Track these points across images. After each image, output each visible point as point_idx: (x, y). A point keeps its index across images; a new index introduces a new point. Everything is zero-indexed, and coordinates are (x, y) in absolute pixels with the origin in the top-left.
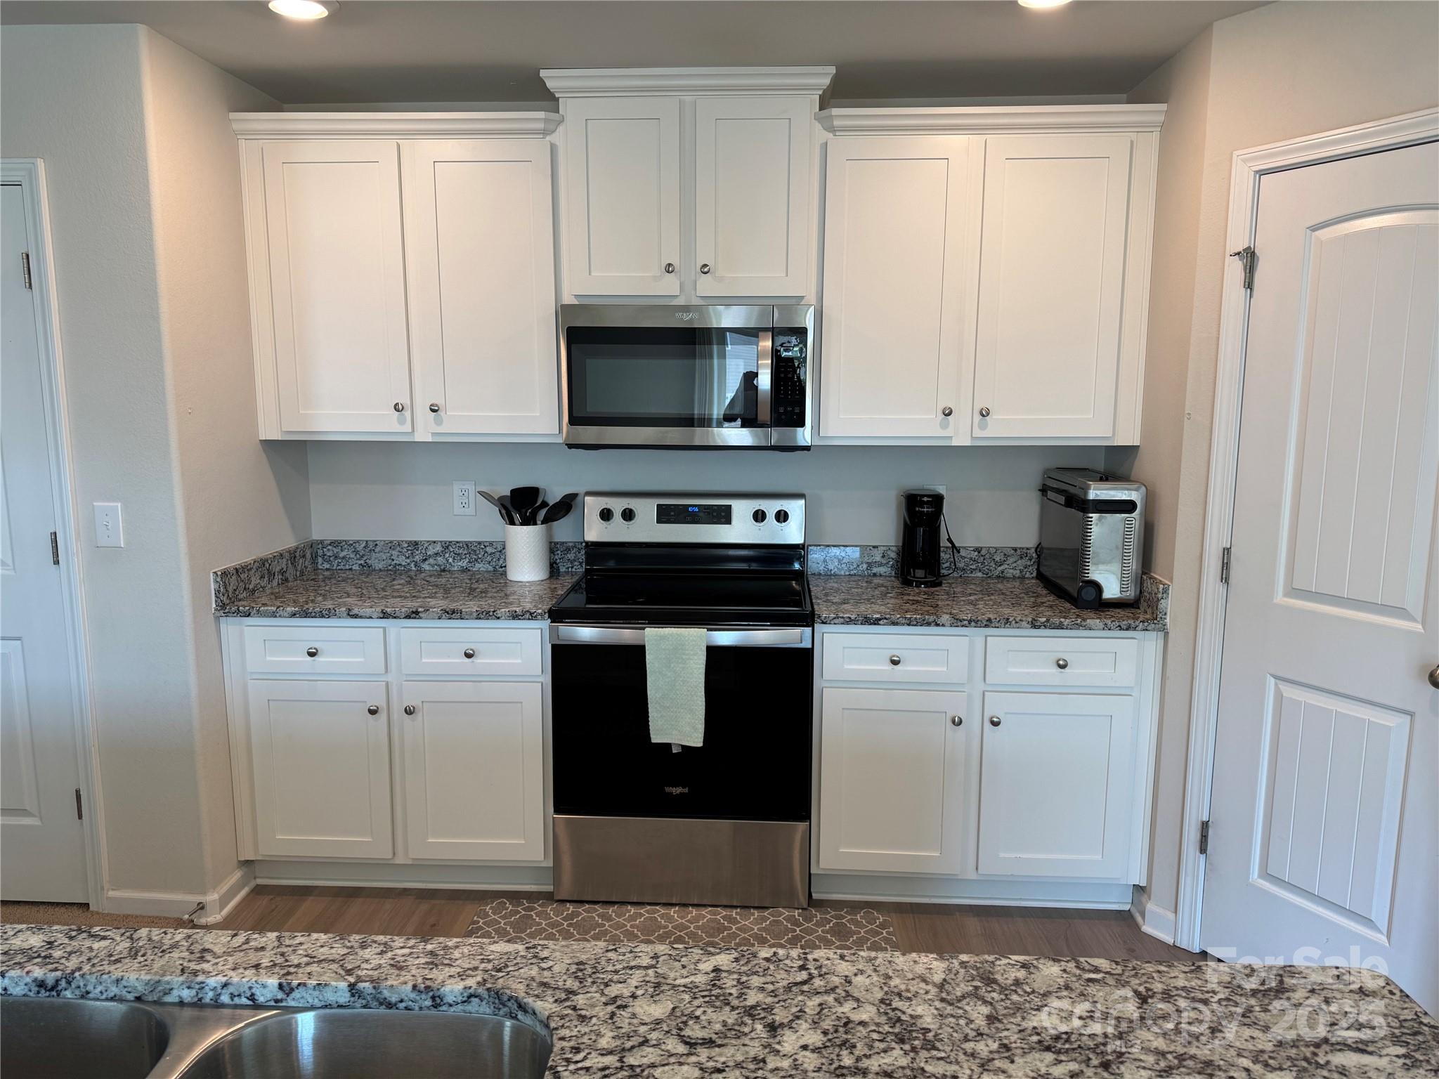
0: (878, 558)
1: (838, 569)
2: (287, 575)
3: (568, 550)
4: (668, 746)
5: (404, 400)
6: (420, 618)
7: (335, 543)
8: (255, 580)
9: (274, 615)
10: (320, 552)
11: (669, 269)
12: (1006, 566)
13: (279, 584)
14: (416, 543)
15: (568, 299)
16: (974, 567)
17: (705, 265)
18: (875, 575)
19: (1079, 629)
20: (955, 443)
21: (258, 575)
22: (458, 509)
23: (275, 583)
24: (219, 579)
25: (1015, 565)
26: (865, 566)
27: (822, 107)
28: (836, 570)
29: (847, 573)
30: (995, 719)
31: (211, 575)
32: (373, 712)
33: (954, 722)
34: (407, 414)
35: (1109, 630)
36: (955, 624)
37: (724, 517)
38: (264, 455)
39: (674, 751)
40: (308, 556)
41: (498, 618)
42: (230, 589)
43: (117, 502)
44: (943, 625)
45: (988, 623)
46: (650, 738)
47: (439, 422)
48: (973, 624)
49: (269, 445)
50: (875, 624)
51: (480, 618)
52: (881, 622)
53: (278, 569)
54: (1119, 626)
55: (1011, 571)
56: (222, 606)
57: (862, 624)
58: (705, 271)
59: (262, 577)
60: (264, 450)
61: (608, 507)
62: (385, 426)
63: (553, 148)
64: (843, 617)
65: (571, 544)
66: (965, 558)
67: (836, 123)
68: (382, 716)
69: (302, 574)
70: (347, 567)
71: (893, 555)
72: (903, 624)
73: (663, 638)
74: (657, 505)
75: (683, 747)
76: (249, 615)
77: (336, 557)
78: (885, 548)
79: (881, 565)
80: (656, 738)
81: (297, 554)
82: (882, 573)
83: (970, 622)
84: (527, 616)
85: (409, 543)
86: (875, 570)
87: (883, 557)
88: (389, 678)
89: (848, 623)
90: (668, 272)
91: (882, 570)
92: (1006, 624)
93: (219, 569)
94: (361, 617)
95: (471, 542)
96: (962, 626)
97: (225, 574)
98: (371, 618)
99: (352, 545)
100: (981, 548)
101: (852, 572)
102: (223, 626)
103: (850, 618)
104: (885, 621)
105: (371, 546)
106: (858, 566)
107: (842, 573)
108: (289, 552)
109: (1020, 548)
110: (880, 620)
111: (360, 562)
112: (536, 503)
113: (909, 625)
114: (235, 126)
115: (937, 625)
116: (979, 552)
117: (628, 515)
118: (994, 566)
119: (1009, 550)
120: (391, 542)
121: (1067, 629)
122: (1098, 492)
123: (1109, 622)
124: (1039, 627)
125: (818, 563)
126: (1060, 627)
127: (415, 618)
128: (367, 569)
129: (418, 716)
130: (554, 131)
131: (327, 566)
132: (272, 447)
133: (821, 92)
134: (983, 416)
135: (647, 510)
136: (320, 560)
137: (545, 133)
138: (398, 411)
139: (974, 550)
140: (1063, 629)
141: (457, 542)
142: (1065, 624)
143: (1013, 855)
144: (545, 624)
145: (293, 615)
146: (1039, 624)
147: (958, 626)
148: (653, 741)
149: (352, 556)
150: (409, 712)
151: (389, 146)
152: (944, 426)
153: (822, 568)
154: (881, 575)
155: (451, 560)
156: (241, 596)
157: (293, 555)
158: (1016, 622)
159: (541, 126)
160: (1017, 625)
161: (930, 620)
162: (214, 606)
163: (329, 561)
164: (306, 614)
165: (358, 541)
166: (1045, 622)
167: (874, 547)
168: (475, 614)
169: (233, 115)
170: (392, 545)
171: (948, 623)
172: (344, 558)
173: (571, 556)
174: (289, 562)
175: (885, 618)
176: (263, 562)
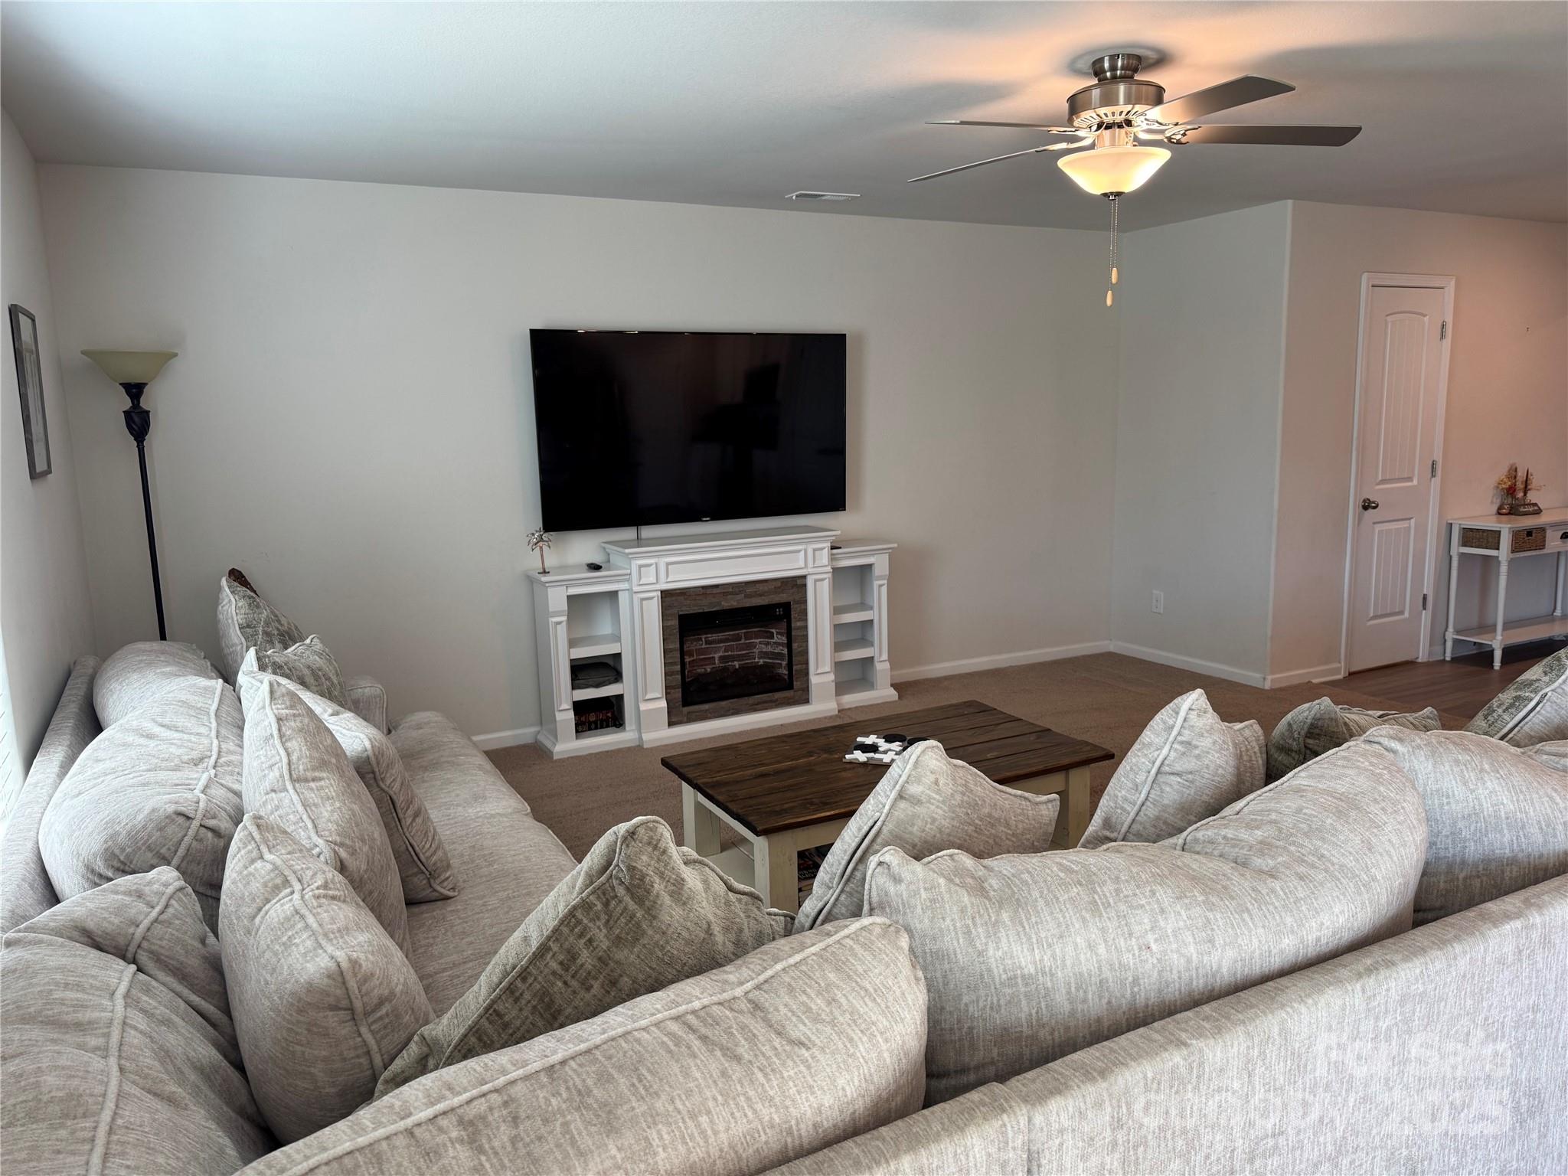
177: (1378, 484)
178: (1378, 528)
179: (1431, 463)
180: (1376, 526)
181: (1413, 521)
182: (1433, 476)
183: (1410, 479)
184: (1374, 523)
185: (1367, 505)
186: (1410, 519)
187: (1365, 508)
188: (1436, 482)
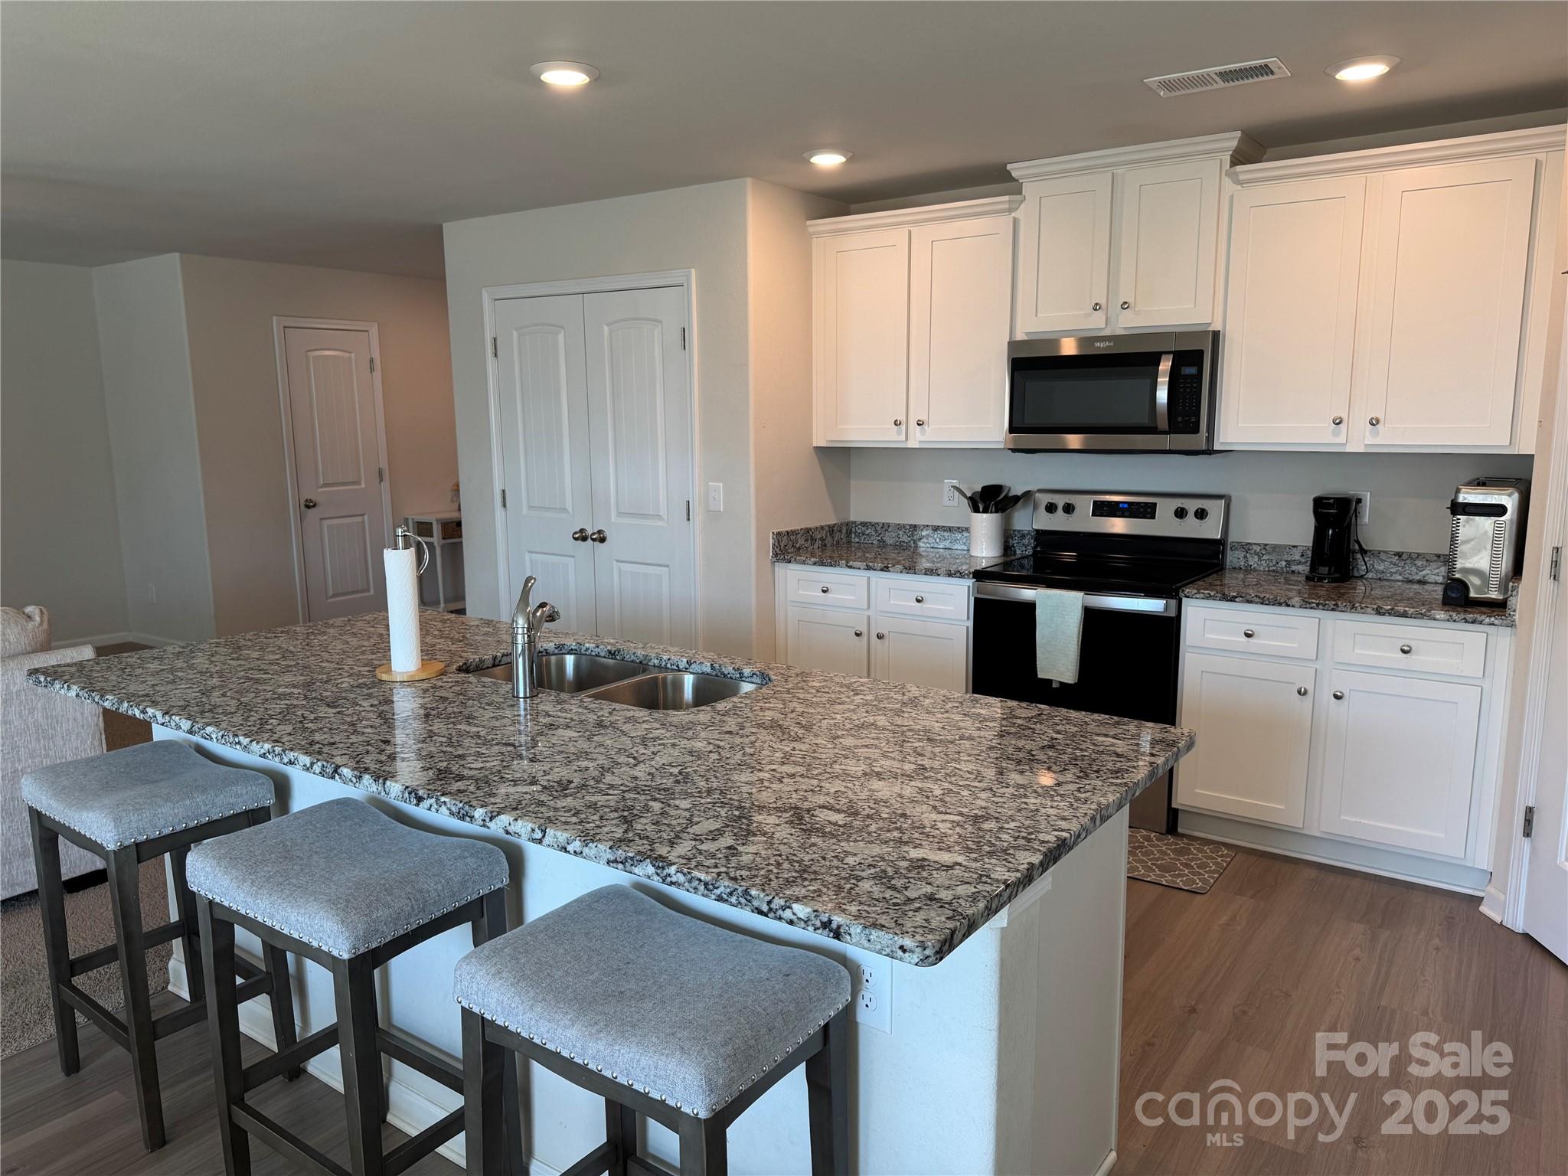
0: (1297, 557)
1: (1258, 564)
2: (826, 542)
3: (1023, 536)
4: (1050, 681)
5: (902, 418)
6: (889, 571)
7: (864, 524)
8: (801, 542)
9: (804, 563)
10: (854, 530)
11: (1097, 307)
12: (1429, 572)
13: (819, 548)
14: (915, 526)
15: (1020, 336)
16: (1393, 570)
17: (1125, 303)
18: (1293, 572)
19: (1422, 618)
20: (1349, 449)
21: (803, 538)
22: (947, 502)
23: (816, 546)
24: (775, 537)
25: (1437, 571)
26: (1284, 563)
27: (1233, 164)
28: (1256, 565)
29: (1267, 569)
30: (1339, 694)
31: (771, 534)
32: (858, 635)
33: (1299, 692)
34: (903, 427)
35: (1454, 621)
36: (1304, 606)
37: (1149, 513)
38: (815, 457)
39: (1054, 686)
40: (844, 531)
41: (939, 575)
42: (782, 545)
43: (719, 482)
44: (1293, 606)
45: (1335, 607)
46: (1037, 674)
47: (923, 433)
48: (1320, 607)
49: (819, 449)
50: (1232, 601)
51: (927, 574)
52: (1237, 600)
53: (819, 536)
54: (1464, 619)
55: (1434, 577)
56: (776, 555)
57: (1220, 600)
58: (1125, 306)
59: (806, 540)
60: (816, 454)
61: (1053, 501)
62: (890, 437)
63: (1015, 221)
64: (1203, 593)
65: (1026, 532)
66: (1385, 561)
67: (1241, 177)
68: (864, 638)
69: (838, 543)
70: (870, 542)
71: (1309, 553)
72: (1257, 603)
73: (1049, 597)
74: (1094, 501)
75: (1061, 683)
76: (790, 562)
77: (863, 534)
78: (1304, 548)
79: (1300, 563)
80: (1041, 675)
81: (835, 529)
82: (1300, 570)
83: (1318, 605)
84: (958, 575)
85: (911, 526)
86: (1294, 568)
87: (1302, 556)
88: (871, 613)
89: (1207, 598)
90: (1096, 310)
91: (1300, 568)
92: (1351, 609)
93: (775, 531)
94: (854, 568)
95: (952, 527)
96: (1311, 608)
97: (779, 534)
98: (859, 569)
99: (873, 525)
100: (1403, 553)
101: (1271, 568)
102: (776, 569)
103: (1209, 594)
104: (1241, 599)
105: (886, 527)
106: (1277, 563)
107: (1262, 569)
108: (829, 526)
109: (1444, 555)
110: (1236, 597)
111: (878, 538)
112: (999, 497)
113: (1262, 603)
114: (811, 230)
115: (1288, 606)
116: (1400, 557)
117: (1069, 509)
118: (1415, 570)
119: (1431, 556)
120: (899, 525)
121: (1411, 617)
122: (1466, 496)
123: (1454, 614)
124: (1384, 614)
125: (1239, 559)
126: (1404, 615)
127: (886, 571)
128: (882, 544)
129: (886, 641)
130: (1017, 209)
131: (857, 540)
132: (821, 451)
133: (1231, 153)
134: (1373, 425)
135: (1085, 505)
136: (853, 535)
137: (1010, 211)
138: (896, 425)
139: (1394, 555)
140: (1407, 617)
141: (943, 527)
142: (1410, 613)
143: (1354, 820)
144: (970, 582)
145: (815, 564)
146: (1383, 611)
147: (1306, 608)
148: (1039, 676)
149: (873, 533)
150: (880, 637)
151: (903, 232)
152: (1336, 434)
153: (1242, 563)
154: (1299, 573)
155: (938, 540)
156: (789, 551)
157: (831, 529)
158: (1362, 608)
159: (1006, 206)
160: (1363, 611)
161: (1282, 601)
162: (771, 554)
163: (858, 537)
164: (822, 564)
165: (878, 523)
166: (1390, 609)
167: (1293, 547)
168: (924, 571)
169: (809, 223)
170: (900, 527)
171: (1297, 605)
172: (868, 534)
173: (1026, 541)
174: (828, 534)
175: (1242, 597)
176: (808, 530)
177: (321, 487)
178: (326, 523)
179: (378, 470)
180: (324, 521)
181: (366, 516)
182: (381, 481)
183: (357, 483)
184: (321, 519)
185: (310, 505)
186: (363, 515)
187: (308, 507)
188: (386, 485)
